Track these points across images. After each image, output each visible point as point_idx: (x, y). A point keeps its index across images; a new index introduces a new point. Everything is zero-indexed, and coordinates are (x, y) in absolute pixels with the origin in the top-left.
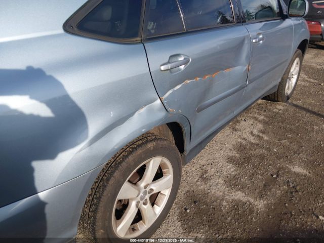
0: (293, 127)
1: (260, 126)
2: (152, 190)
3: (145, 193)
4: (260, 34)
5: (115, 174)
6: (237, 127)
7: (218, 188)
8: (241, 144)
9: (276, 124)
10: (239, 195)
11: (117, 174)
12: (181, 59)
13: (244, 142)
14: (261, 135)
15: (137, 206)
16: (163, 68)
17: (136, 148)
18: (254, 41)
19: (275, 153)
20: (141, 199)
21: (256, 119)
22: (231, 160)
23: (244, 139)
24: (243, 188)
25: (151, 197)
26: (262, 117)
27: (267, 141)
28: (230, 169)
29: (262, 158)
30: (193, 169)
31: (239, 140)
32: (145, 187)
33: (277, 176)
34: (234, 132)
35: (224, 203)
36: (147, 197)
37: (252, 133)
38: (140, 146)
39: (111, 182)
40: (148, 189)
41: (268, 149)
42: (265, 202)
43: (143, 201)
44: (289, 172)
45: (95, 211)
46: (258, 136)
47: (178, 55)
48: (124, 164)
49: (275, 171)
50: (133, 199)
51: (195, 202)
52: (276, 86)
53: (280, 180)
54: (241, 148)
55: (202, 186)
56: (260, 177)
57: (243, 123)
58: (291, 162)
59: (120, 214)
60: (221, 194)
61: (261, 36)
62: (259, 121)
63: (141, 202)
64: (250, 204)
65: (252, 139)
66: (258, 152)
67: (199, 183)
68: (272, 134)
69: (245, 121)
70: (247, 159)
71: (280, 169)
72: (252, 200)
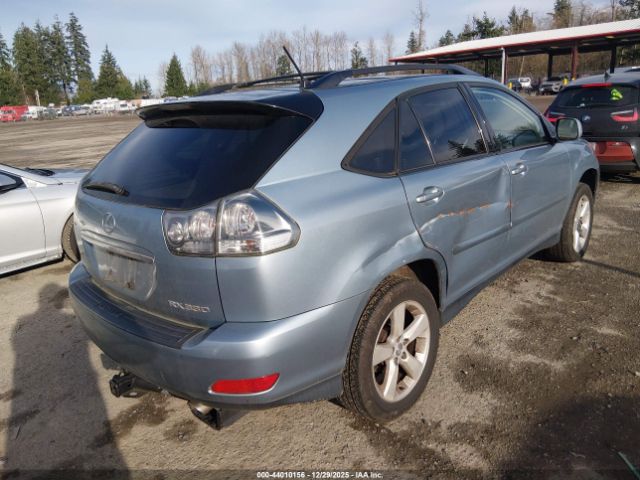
0: (597, 286)
1: (549, 287)
2: (407, 340)
3: (401, 347)
4: (519, 164)
5: (363, 344)
6: (516, 289)
7: (499, 352)
8: (525, 308)
9: (572, 283)
10: (530, 358)
11: (364, 343)
12: (435, 191)
13: (528, 305)
14: (552, 296)
15: (396, 363)
16: (419, 200)
17: (373, 309)
18: (513, 172)
19: (573, 316)
20: (398, 354)
21: (543, 279)
22: (513, 324)
23: (528, 302)
24: (533, 351)
25: (408, 348)
26: (552, 277)
27: (561, 304)
28: (514, 334)
29: (556, 321)
30: (463, 335)
31: (521, 303)
32: (398, 340)
33: (579, 338)
34: (513, 295)
35: (512, 365)
36: (404, 349)
37: (538, 295)
38: (376, 303)
39: (362, 353)
40: (402, 341)
41: (565, 312)
42: (565, 363)
43: (402, 354)
44: (595, 333)
45: (357, 386)
46: (549, 298)
47: (431, 188)
48: (367, 330)
49: (575, 333)
50: (389, 359)
51: (473, 366)
52: (555, 235)
53: (583, 341)
54: (524, 312)
55: (479, 351)
56: (555, 340)
57: (523, 284)
58: (596, 323)
59: (381, 379)
60: (505, 357)
61: (522, 167)
62: (547, 281)
63: (399, 357)
64: (546, 365)
65: (539, 302)
66: (549, 314)
67: (474, 347)
68: (568, 296)
69: (526, 281)
70: (537, 323)
71: (581, 331)
72: (547, 362)
